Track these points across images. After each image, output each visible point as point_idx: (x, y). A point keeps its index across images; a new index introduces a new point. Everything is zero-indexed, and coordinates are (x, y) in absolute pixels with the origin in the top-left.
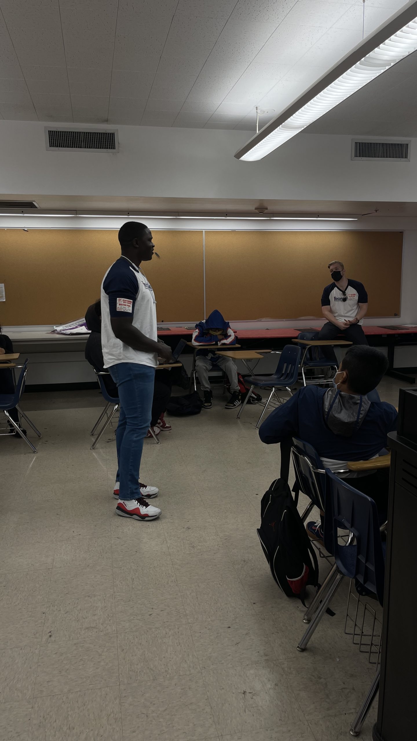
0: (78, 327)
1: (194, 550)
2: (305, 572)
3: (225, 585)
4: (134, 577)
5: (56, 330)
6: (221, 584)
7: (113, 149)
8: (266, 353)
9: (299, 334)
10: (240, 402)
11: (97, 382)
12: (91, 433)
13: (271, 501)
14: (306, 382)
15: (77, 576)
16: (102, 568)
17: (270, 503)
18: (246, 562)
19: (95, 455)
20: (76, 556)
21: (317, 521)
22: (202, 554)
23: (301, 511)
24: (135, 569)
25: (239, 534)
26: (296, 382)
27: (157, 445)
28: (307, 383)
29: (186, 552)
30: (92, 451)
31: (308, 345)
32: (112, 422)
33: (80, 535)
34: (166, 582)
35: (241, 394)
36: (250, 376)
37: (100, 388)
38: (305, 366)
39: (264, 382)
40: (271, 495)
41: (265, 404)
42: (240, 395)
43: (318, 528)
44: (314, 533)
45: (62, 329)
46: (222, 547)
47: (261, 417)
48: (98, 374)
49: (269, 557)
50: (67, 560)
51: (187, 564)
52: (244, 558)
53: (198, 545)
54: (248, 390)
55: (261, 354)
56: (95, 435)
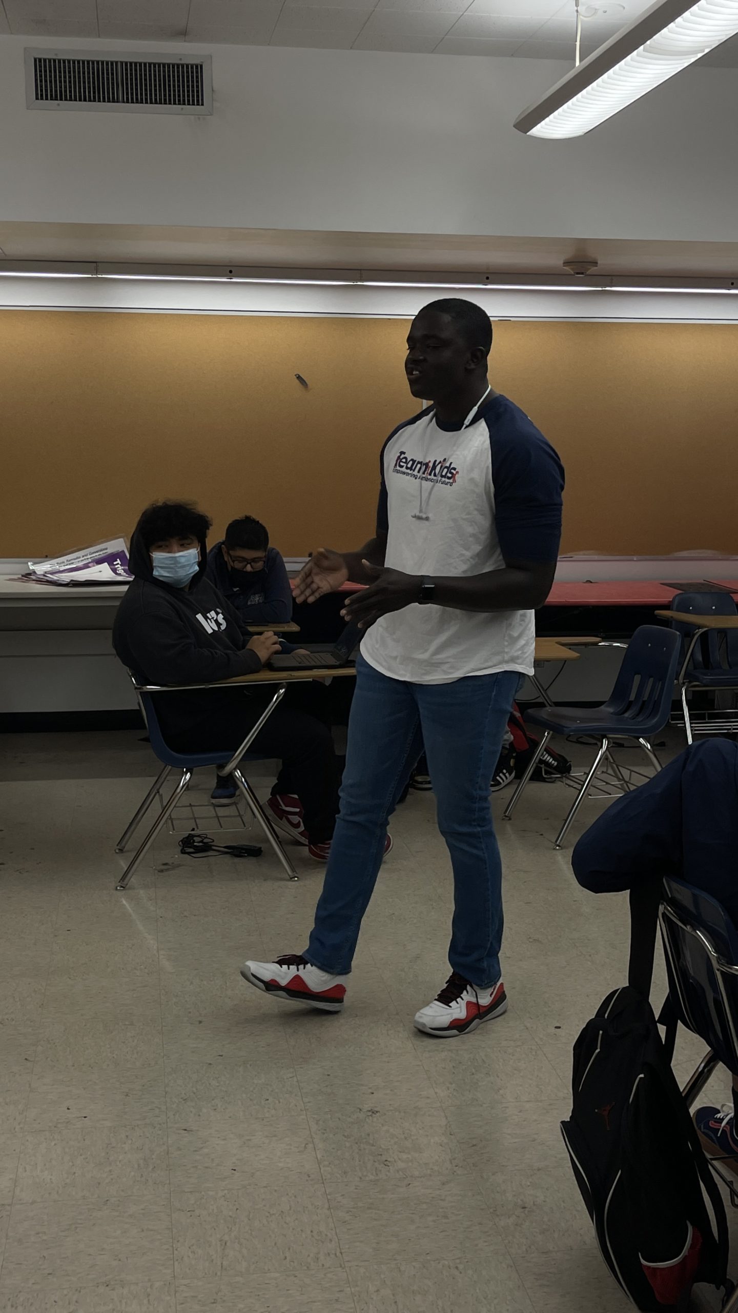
0: (90, 565)
1: (389, 1171)
2: (692, 1246)
3: (470, 1272)
4: (226, 1238)
5: (35, 572)
6: (461, 1267)
7: (198, 104)
8: (586, 644)
9: (674, 599)
10: (513, 775)
11: (138, 710)
12: (117, 845)
13: (600, 1049)
14: (691, 727)
15: (76, 1228)
16: (142, 1209)
17: (599, 1052)
18: (528, 1211)
19: (127, 905)
20: (75, 1173)
21: (723, 1106)
22: (409, 1184)
23: (683, 1076)
24: (230, 1217)
25: (509, 1134)
26: (666, 726)
27: (290, 883)
28: (696, 730)
29: (366, 1176)
30: (119, 893)
31: (699, 627)
32: (173, 817)
33: (85, 1117)
34: (312, 1255)
35: (514, 755)
36: (542, 705)
37: (146, 727)
38: (690, 682)
39: (578, 724)
40: (601, 1032)
41: (582, 783)
42: (514, 758)
43: (724, 1127)
44: (714, 1138)
45: (50, 569)
46: (462, 1167)
47: (568, 818)
48: (141, 691)
49: (594, 1200)
50: (52, 1182)
51: (369, 1208)
52: (522, 1200)
53: (399, 1159)
54: (535, 744)
55: (571, 647)
56: (128, 851)
